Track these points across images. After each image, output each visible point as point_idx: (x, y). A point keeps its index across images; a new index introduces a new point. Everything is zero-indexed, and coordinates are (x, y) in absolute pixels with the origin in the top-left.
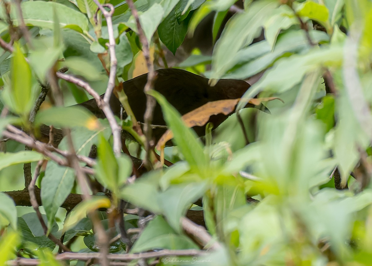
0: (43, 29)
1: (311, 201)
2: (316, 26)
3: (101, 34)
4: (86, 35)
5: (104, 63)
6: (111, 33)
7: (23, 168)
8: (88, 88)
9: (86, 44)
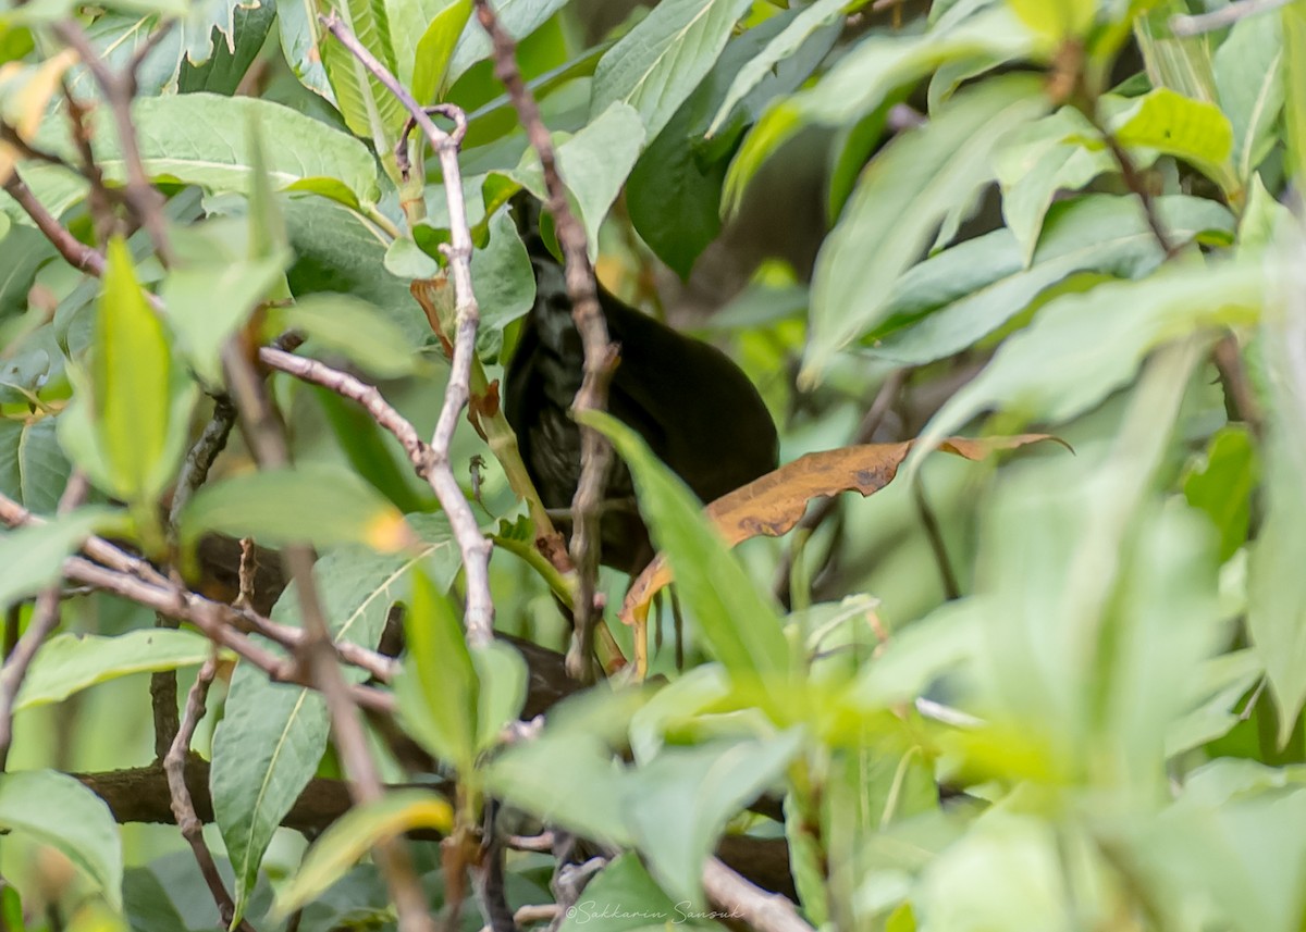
0: (218, 194)
1: (1169, 799)
2: (1190, 178)
3: (422, 212)
4: (369, 216)
5: (432, 314)
6: (458, 208)
7: (148, 689)
8: (377, 404)
9: (368, 245)
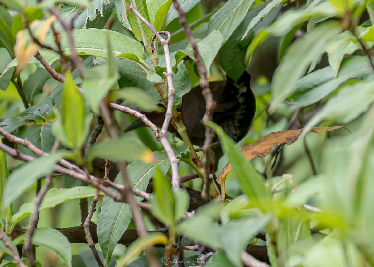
0: (97, 58)
3: (158, 63)
4: (142, 64)
5: (161, 92)
6: (168, 61)
7: (79, 204)
8: (145, 119)
9: (142, 72)
